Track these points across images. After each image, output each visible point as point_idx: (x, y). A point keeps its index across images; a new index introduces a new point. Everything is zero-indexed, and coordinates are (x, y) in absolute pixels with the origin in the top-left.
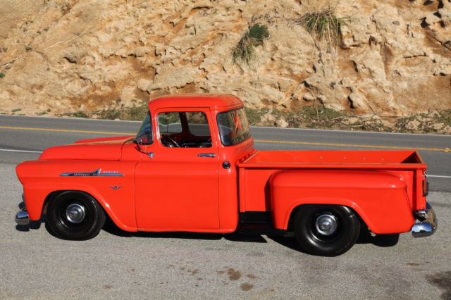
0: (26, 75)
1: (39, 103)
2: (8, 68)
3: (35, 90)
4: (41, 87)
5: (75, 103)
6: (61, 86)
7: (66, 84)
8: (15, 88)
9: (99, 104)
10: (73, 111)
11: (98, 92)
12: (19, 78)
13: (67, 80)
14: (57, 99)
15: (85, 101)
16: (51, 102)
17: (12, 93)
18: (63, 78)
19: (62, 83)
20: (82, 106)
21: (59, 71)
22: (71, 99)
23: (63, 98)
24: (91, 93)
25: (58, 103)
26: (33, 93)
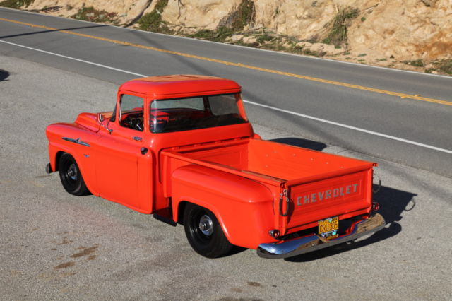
0: (382, 20)
1: (386, 49)
2: (370, 12)
3: (387, 35)
4: (392, 32)
5: (419, 51)
6: (409, 32)
7: (415, 30)
8: (371, 33)
9: (441, 53)
10: (415, 58)
11: (444, 40)
12: (376, 22)
13: (417, 25)
14: (403, 45)
15: (429, 49)
16: (398, 48)
17: (367, 37)
18: (413, 24)
19: (411, 28)
20: (426, 53)
21: (413, 15)
22: (417, 46)
23: (409, 44)
24: (437, 40)
25: (403, 50)
26: (385, 38)
